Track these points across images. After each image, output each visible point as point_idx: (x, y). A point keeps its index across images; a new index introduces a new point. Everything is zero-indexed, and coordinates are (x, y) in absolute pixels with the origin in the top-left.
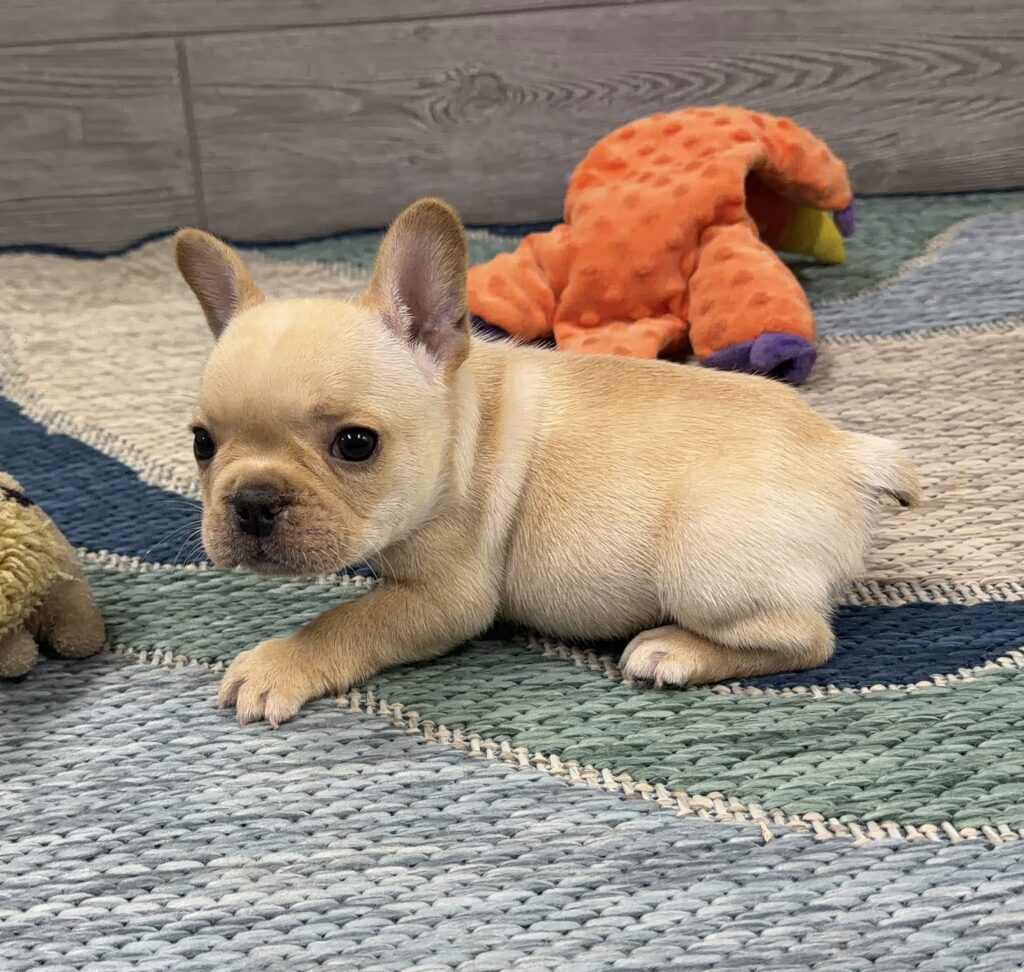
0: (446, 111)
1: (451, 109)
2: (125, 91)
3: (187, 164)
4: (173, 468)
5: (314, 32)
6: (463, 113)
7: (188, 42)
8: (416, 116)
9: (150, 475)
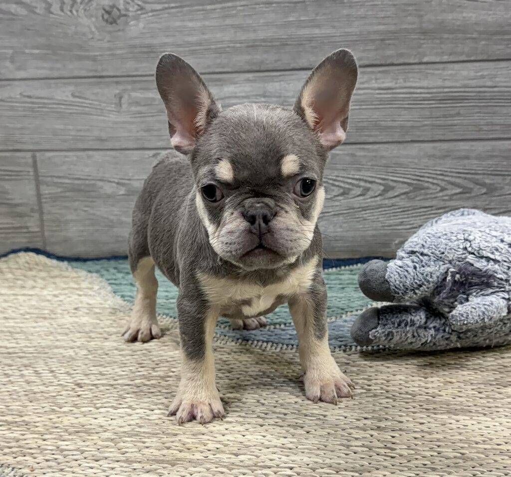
2: (7, 177)
3: (37, 215)
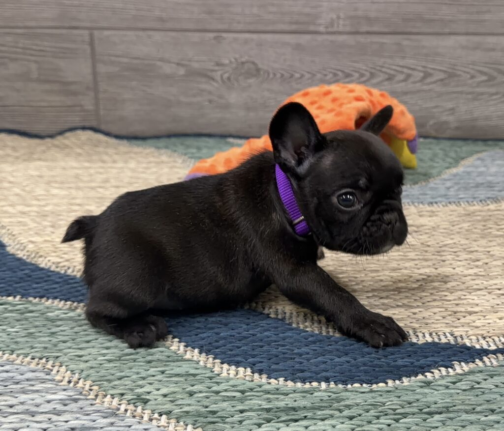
0: (229, 78)
1: (232, 78)
2: (61, 55)
3: (92, 94)
4: (27, 245)
5: (162, 33)
6: (237, 81)
7: (96, 33)
8: (213, 80)
9: (13, 248)
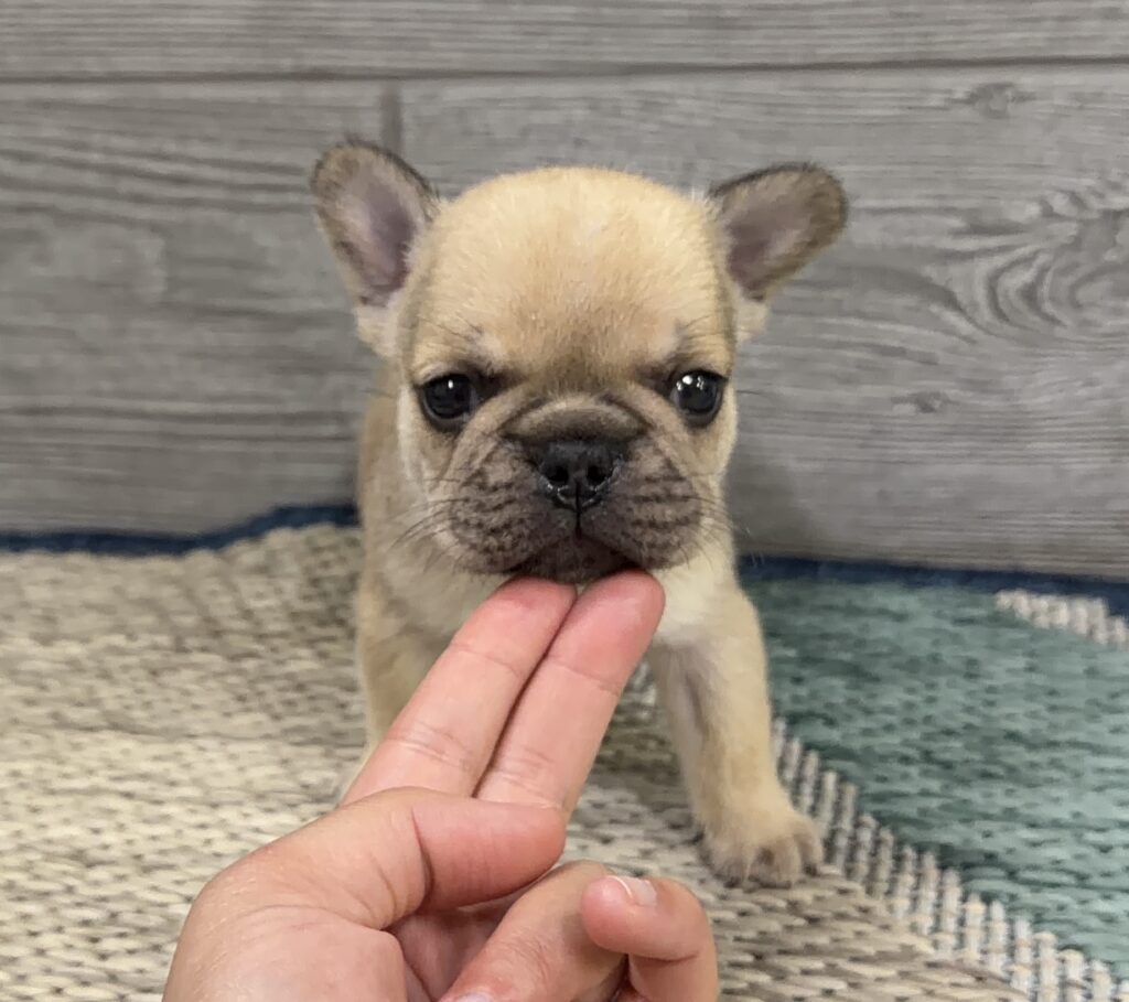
0: (1030, 294)
1: (1045, 290)
2: (260, 198)
5: (712, 85)
7: (409, 94)
8: (950, 301)
